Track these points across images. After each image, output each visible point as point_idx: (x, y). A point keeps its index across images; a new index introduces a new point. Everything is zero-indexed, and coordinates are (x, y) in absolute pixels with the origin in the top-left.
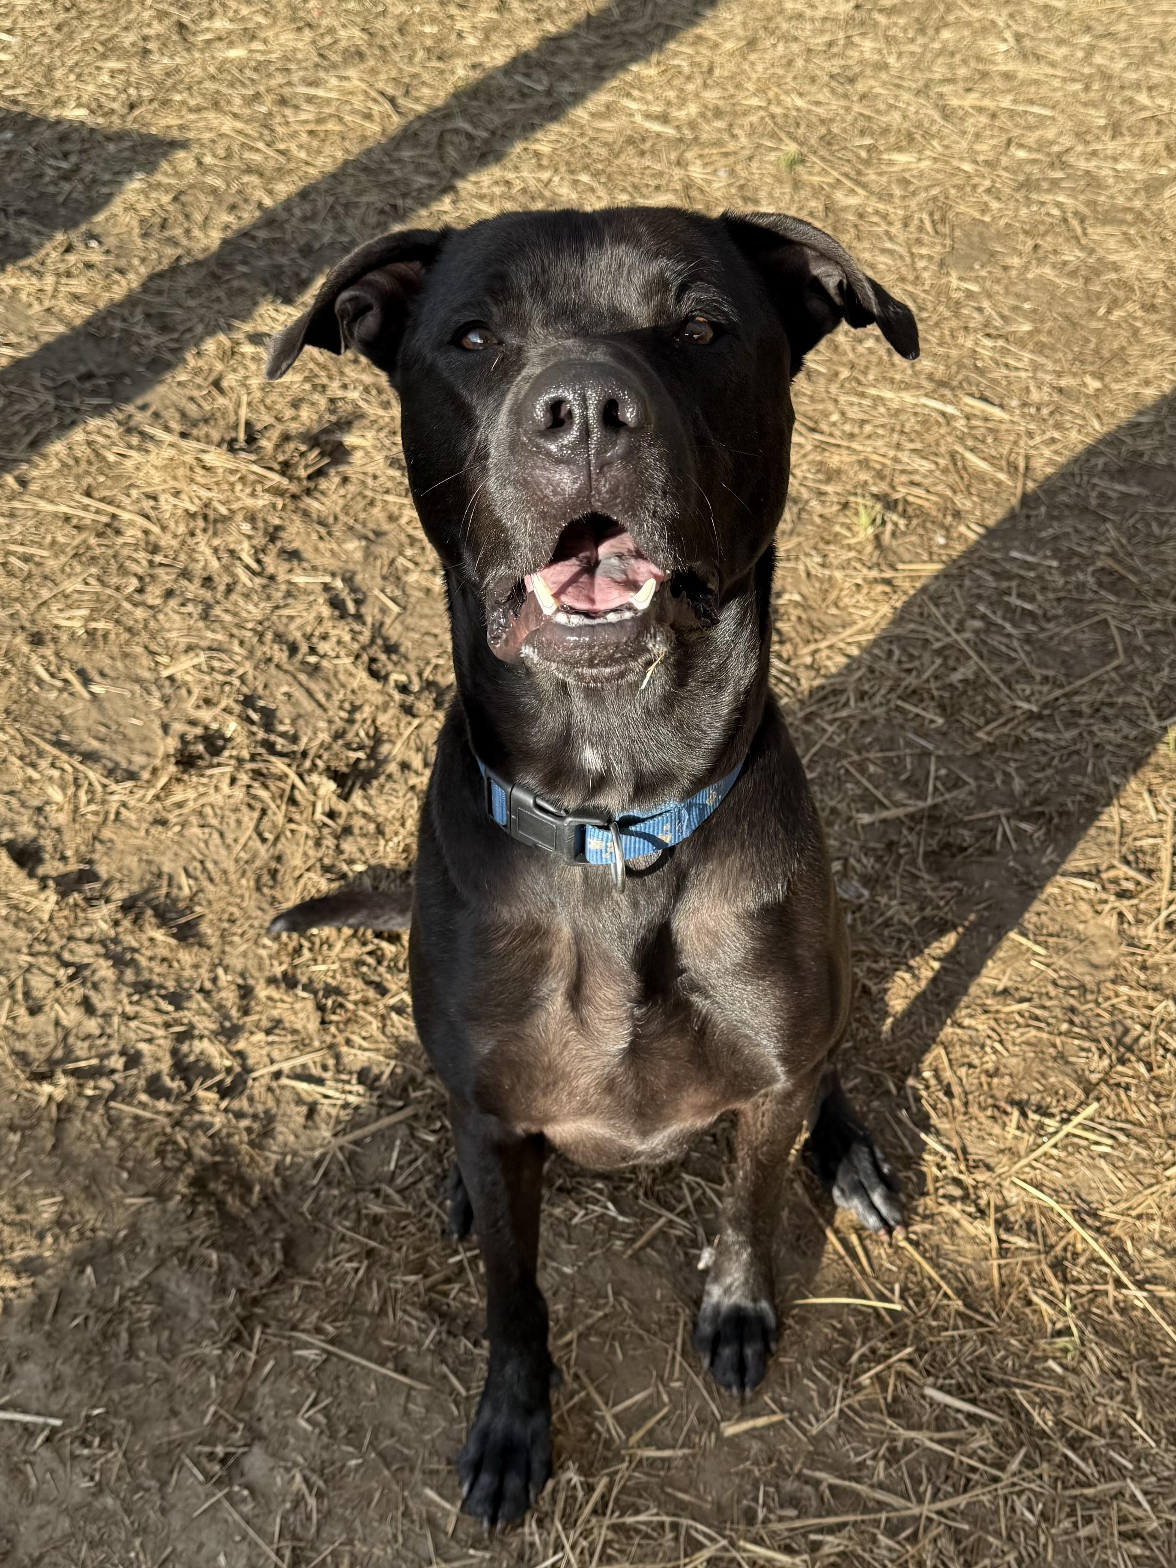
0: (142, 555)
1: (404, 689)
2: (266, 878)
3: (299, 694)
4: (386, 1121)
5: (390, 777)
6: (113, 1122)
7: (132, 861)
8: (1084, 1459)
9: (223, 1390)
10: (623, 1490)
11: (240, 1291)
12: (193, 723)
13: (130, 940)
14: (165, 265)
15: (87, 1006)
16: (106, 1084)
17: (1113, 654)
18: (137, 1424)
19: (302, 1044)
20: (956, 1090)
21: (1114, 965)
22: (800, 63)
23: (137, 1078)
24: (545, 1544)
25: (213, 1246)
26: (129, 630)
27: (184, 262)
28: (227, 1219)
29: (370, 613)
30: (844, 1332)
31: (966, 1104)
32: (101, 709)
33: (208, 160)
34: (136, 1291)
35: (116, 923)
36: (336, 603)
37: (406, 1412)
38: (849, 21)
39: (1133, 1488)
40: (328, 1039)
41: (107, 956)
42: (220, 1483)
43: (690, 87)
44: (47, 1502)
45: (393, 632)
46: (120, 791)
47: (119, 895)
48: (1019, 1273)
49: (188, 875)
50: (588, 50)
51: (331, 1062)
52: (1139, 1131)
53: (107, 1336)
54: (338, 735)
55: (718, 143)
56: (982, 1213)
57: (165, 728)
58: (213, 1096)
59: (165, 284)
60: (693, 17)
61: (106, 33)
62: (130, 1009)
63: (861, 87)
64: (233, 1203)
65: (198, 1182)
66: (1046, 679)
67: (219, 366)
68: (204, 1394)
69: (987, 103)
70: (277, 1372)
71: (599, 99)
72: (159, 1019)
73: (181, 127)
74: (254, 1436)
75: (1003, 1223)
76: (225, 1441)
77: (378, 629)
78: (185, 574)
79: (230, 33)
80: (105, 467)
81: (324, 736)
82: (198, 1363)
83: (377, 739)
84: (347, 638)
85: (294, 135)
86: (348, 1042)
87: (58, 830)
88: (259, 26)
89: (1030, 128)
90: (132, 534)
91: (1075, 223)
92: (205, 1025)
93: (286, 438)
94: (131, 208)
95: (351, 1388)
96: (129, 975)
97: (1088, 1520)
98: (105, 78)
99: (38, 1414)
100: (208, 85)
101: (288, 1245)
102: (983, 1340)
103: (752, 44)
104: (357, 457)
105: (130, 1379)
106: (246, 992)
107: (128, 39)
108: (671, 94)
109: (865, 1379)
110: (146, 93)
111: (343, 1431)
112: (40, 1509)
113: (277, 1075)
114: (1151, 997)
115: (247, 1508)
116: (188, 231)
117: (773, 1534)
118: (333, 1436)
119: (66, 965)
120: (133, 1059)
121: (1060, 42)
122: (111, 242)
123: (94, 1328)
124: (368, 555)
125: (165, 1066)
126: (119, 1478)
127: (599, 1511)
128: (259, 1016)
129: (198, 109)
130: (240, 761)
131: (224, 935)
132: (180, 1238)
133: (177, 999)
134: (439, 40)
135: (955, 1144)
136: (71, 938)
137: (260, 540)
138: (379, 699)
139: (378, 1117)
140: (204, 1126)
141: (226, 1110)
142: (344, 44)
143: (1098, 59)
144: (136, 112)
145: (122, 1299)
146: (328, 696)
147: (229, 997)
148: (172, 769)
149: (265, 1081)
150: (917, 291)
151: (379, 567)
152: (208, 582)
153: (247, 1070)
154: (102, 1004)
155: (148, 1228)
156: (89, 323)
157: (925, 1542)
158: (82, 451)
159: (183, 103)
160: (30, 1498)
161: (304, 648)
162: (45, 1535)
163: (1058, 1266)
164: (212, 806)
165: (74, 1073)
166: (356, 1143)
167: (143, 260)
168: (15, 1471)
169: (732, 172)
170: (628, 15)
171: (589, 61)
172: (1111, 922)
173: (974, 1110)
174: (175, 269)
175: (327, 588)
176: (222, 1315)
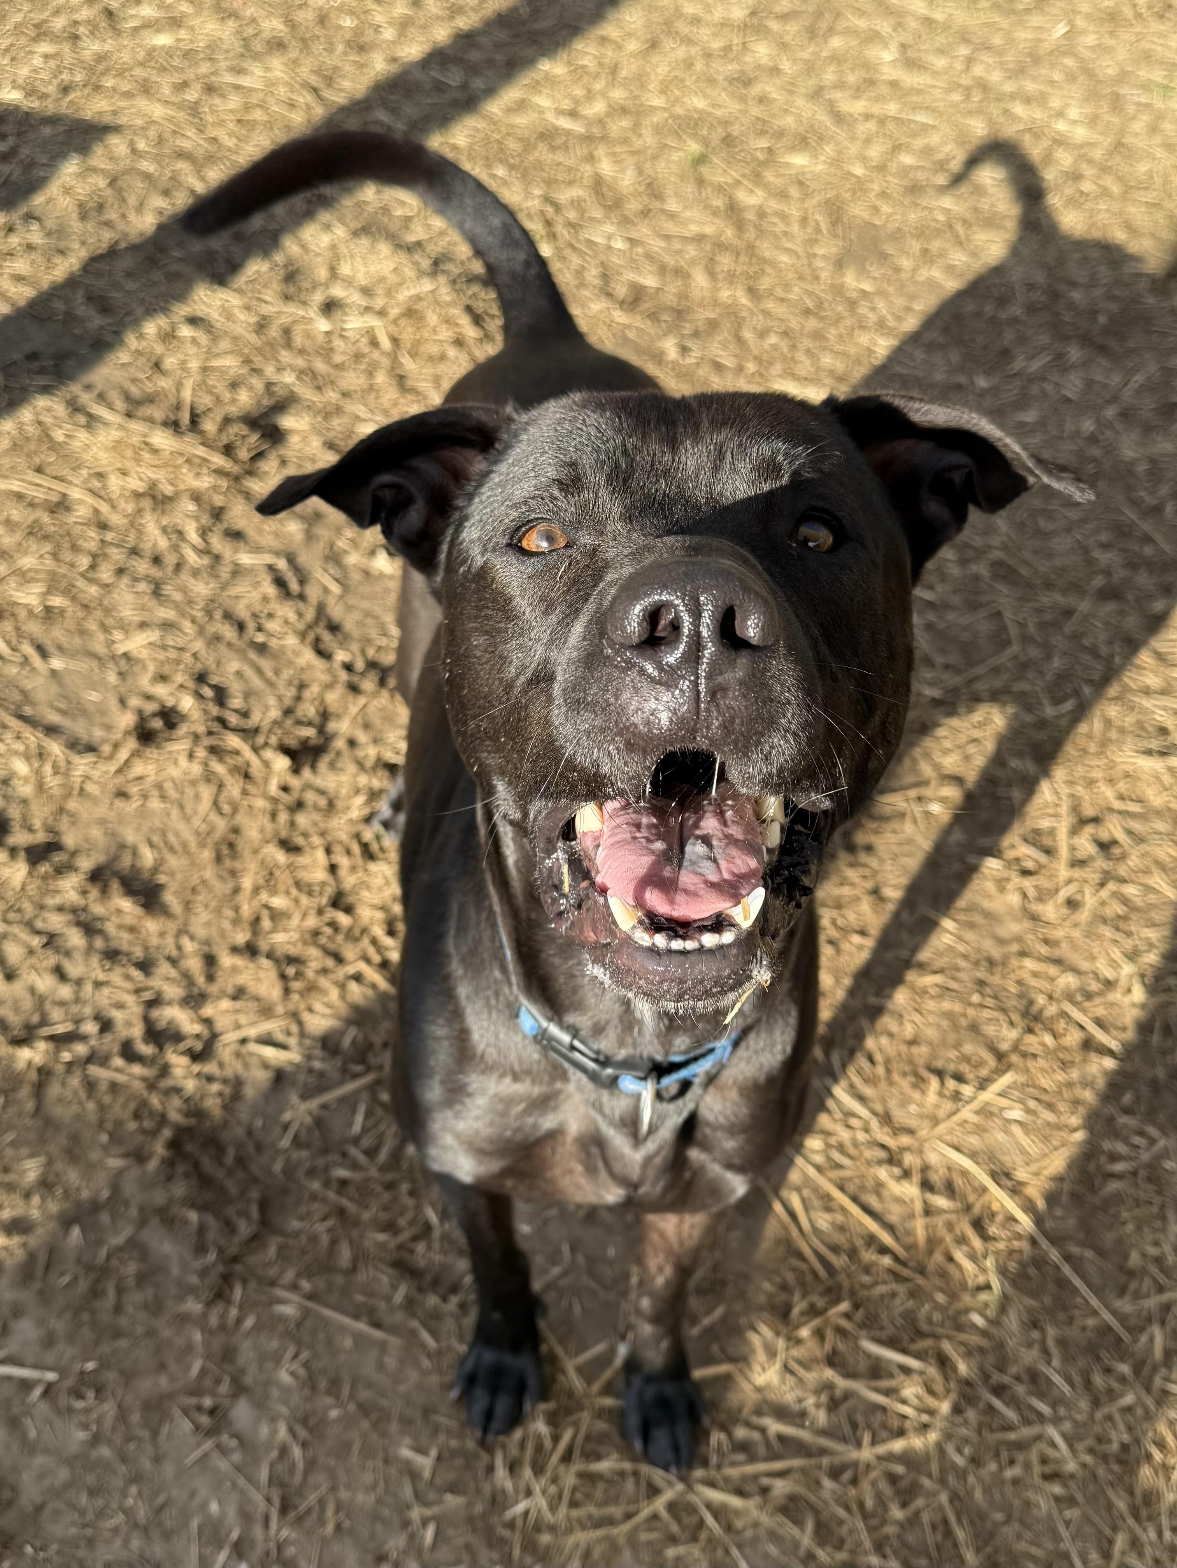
0: (93, 533)
1: (348, 667)
2: (225, 851)
3: (249, 672)
4: (350, 1087)
5: (338, 753)
6: (90, 1085)
7: (96, 833)
8: (1007, 1404)
9: (207, 1344)
10: (588, 1438)
11: (221, 1251)
12: (149, 698)
13: (98, 909)
14: (103, 248)
15: (60, 973)
16: (81, 1049)
17: (1008, 643)
18: (128, 1377)
19: (266, 1012)
20: (878, 1058)
21: (1019, 939)
22: (699, 66)
23: (111, 1043)
24: (516, 1490)
25: (193, 1206)
26: (86, 607)
27: (123, 245)
28: (205, 1181)
29: (313, 593)
30: (784, 1287)
31: (888, 1071)
32: (61, 685)
33: (141, 145)
34: (120, 1249)
35: (84, 893)
36: (280, 582)
37: (381, 1366)
38: (744, 27)
39: (1053, 1432)
40: (291, 1007)
41: (78, 924)
42: (210, 1432)
43: (598, 86)
44: (46, 1451)
45: (336, 611)
46: (82, 764)
47: (86, 864)
48: (942, 1232)
49: (151, 845)
50: (499, 46)
51: (294, 1028)
52: (1045, 1098)
53: (95, 1292)
54: (288, 712)
55: (625, 141)
56: (906, 1174)
57: (123, 702)
58: (184, 1061)
59: (103, 266)
60: (597, 16)
61: (37, 17)
62: (101, 977)
63: (756, 90)
64: (207, 1164)
65: (174, 1145)
66: (947, 667)
67: (159, 348)
68: (189, 1348)
69: (876, 110)
70: (258, 1327)
71: (511, 94)
72: (129, 985)
73: (115, 113)
74: (239, 1389)
75: (926, 1185)
76: (213, 1394)
77: (321, 609)
78: (134, 552)
79: (157, 21)
80: (54, 447)
81: (274, 713)
82: (183, 1319)
83: (325, 715)
84: (292, 617)
85: (221, 123)
86: (310, 1010)
87: (25, 802)
88: (184, 15)
89: (914, 135)
90: (82, 512)
91: (960, 229)
92: (173, 991)
93: (227, 421)
94: (67, 191)
95: (329, 1342)
96: (99, 943)
97: (1012, 1462)
98: (37, 61)
99: (35, 1366)
100: (138, 72)
101: (264, 1205)
102: (912, 1295)
103: (653, 45)
104: (294, 440)
105: (118, 1334)
106: (210, 961)
107: (59, 23)
108: (579, 92)
109: (804, 1332)
110: (79, 78)
111: (323, 1384)
112: (40, 1460)
113: (244, 1041)
114: (1053, 970)
115: (236, 1457)
116: (124, 216)
117: (727, 1480)
118: (314, 1388)
119: (38, 933)
120: (106, 1025)
121: (941, 51)
122: (50, 224)
123: (83, 1286)
124: (310, 537)
125: (137, 1031)
126: (114, 1429)
127: (567, 1458)
128: (226, 982)
129: (128, 95)
130: (196, 737)
131: (187, 906)
132: (159, 1198)
133: (145, 966)
134: (358, 32)
135: (879, 1108)
136: (42, 907)
137: (206, 520)
138: (325, 678)
139: (341, 1083)
140: (177, 1090)
141: (198, 1075)
142: (266, 35)
143: (978, 70)
144: (71, 97)
145: (109, 1257)
146: (277, 672)
147: (194, 965)
148: (132, 744)
149: (234, 1047)
150: (816, 288)
151: (320, 548)
152: (157, 560)
153: (214, 1036)
154: (74, 970)
155: (129, 1188)
156: (33, 304)
157: (865, 1485)
158: (31, 430)
159: (114, 89)
160: (30, 1448)
161: (251, 626)
162: (46, 1483)
163: (978, 1225)
164: (173, 780)
165: (52, 1038)
166: (324, 1107)
167: (83, 243)
168: (14, 1423)
169: (640, 172)
170: (536, 13)
171: (500, 58)
172: (1014, 899)
173: (896, 1077)
174: (112, 253)
175: (271, 568)
176: (204, 1273)
